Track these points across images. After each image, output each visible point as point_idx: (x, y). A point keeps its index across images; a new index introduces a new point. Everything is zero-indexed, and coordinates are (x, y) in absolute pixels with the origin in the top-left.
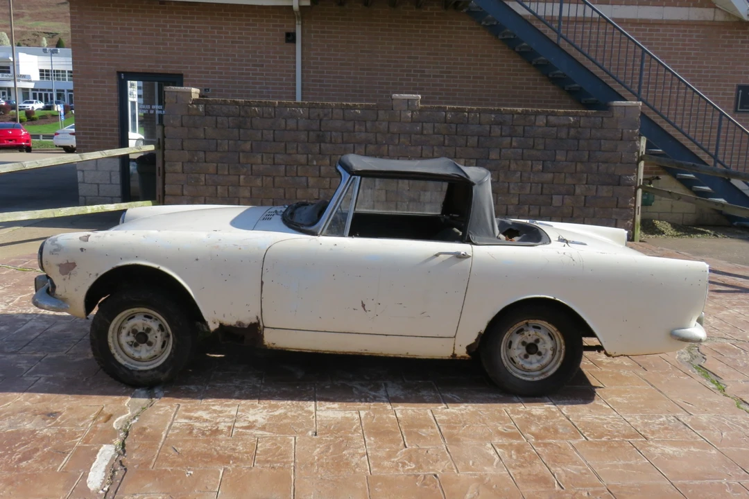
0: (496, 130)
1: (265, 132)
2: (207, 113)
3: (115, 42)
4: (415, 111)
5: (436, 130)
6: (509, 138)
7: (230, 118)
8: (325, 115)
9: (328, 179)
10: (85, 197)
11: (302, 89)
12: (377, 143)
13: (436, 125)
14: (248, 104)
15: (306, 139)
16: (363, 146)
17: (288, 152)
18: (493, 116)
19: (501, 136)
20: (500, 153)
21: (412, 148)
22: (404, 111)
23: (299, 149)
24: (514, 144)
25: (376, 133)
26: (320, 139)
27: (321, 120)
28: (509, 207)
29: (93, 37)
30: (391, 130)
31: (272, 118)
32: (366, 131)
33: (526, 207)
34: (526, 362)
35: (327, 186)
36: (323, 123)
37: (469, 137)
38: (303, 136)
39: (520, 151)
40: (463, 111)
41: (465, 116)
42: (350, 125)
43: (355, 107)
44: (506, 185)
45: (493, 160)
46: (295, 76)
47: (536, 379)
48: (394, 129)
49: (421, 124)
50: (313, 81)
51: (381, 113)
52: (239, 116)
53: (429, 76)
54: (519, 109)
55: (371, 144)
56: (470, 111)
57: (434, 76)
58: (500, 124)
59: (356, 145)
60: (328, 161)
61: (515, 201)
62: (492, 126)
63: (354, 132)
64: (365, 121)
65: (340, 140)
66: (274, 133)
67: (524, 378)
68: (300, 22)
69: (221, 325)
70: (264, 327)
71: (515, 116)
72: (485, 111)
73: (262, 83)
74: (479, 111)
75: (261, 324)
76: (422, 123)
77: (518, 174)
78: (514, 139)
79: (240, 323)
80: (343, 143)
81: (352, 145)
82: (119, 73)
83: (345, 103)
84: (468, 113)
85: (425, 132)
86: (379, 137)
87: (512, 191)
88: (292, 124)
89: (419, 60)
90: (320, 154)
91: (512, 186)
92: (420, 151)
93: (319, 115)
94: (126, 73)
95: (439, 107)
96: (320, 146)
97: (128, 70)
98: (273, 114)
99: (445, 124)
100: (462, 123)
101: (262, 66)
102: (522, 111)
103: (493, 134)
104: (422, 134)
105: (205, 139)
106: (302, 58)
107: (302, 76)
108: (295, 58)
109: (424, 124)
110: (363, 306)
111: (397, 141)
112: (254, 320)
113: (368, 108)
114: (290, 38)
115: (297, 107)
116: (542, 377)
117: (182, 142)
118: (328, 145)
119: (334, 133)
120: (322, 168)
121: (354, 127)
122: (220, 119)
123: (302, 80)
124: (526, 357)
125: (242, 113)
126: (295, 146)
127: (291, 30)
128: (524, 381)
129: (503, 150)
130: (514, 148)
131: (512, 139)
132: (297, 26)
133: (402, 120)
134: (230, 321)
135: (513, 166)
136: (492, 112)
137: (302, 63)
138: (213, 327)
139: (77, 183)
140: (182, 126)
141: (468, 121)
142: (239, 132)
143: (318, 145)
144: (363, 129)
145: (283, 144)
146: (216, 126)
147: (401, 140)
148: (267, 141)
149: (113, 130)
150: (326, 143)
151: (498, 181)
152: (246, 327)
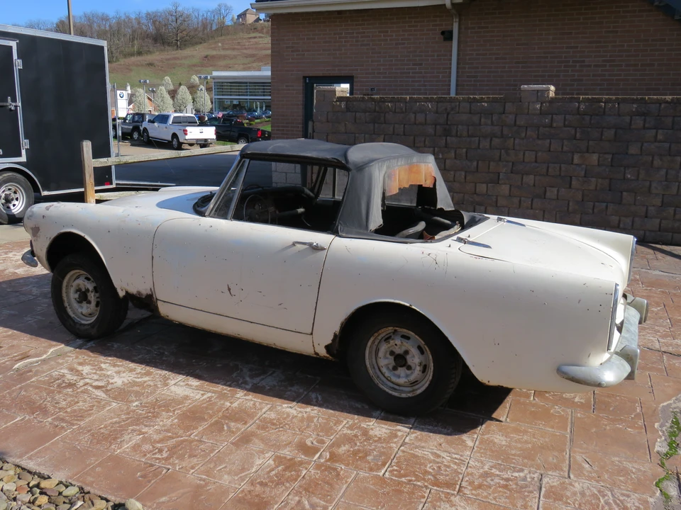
0: (639, 122)
1: (396, 126)
2: (348, 109)
3: (302, 51)
4: (544, 102)
5: (566, 123)
6: (655, 130)
7: (367, 114)
8: (452, 109)
9: (452, 173)
10: (276, 183)
11: (457, 85)
12: (502, 136)
13: (567, 117)
14: (382, 100)
15: (433, 133)
16: (488, 140)
17: (416, 145)
18: (635, 106)
19: (644, 128)
20: (641, 148)
21: (540, 142)
22: (533, 102)
23: (426, 143)
24: (660, 137)
25: (502, 126)
26: (447, 133)
27: (448, 114)
28: (650, 208)
29: (287, 47)
30: (518, 123)
31: (403, 112)
32: (492, 124)
33: (671, 210)
34: (395, 375)
35: (452, 179)
36: (450, 116)
37: (605, 130)
38: (430, 130)
39: (667, 145)
40: (600, 101)
41: (601, 107)
42: (476, 119)
43: (482, 100)
44: (648, 183)
45: (632, 155)
46: (450, 73)
47: (404, 395)
48: (521, 122)
49: (550, 116)
50: (468, 77)
51: (508, 105)
52: (375, 111)
53: (590, 66)
54: (669, 98)
55: (496, 137)
56: (607, 102)
57: (595, 66)
58: (644, 114)
59: (481, 139)
60: (453, 154)
61: (658, 201)
62: (634, 117)
63: (480, 124)
64: (492, 114)
65: (465, 134)
66: (404, 127)
67: (390, 392)
68: (457, 20)
69: (127, 292)
70: (157, 299)
71: (663, 106)
72: (624, 100)
73: (420, 81)
74: (619, 102)
75: (154, 296)
76: (552, 114)
77: (663, 172)
78: (660, 131)
79: (139, 293)
80: (469, 136)
81: (478, 138)
82: (305, 78)
83: (472, 97)
84: (605, 103)
85: (555, 125)
86: (506, 131)
87: (654, 191)
88: (420, 118)
89: (579, 49)
90: (446, 147)
91: (654, 185)
92: (548, 145)
93: (446, 109)
94: (310, 78)
95: (572, 98)
96: (446, 140)
97: (311, 75)
98: (404, 109)
99: (578, 116)
100: (597, 115)
101: (421, 64)
102: (672, 99)
103: (633, 127)
104: (551, 126)
105: (346, 133)
106: (458, 55)
107: (457, 72)
108: (451, 55)
109: (554, 116)
110: (229, 289)
111: (523, 135)
112: (149, 292)
113: (495, 100)
114: (447, 36)
115: (426, 102)
116: (410, 395)
117: (327, 136)
118: (454, 139)
119: (460, 127)
120: (448, 161)
121: (480, 120)
122: (358, 114)
123: (457, 76)
124: (395, 368)
125: (377, 109)
126: (423, 139)
127: (449, 28)
128: (391, 395)
129: (645, 144)
130: (660, 141)
131: (657, 132)
132: (454, 23)
133: (530, 112)
134: (133, 290)
135: (657, 162)
136: (634, 101)
137: (458, 59)
138: (121, 294)
139: (271, 171)
140: (328, 122)
141: (604, 112)
142: (374, 127)
143: (444, 138)
144: (489, 122)
145: (412, 138)
146: (355, 121)
147: (528, 133)
148: (398, 135)
149: (298, 127)
150: (452, 136)
151: (638, 179)
152: (144, 297)
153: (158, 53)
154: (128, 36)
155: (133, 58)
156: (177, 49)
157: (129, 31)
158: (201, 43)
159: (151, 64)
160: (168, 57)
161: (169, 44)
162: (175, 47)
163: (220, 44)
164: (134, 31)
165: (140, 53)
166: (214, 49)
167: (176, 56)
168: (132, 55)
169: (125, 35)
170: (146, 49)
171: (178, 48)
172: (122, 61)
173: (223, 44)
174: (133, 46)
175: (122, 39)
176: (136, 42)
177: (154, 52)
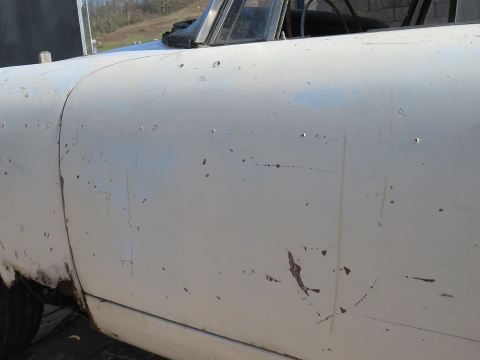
69: (17, 273)
70: (83, 292)
75: (77, 285)
110: (296, 270)
112: (65, 276)
138: (7, 277)
152: (53, 286)
153: (147, 21)
154: (122, 9)
155: (127, 27)
156: (163, 16)
157: (123, 5)
158: (182, 8)
159: (142, 31)
160: (156, 22)
161: (156, 11)
162: (161, 14)
163: (198, 7)
164: (126, 4)
165: (132, 22)
166: (194, 12)
167: (162, 21)
168: (126, 24)
169: (119, 9)
170: (137, 18)
171: (163, 14)
172: (118, 30)
173: (201, 6)
174: (126, 17)
175: (117, 12)
176: (128, 13)
177: (144, 20)
